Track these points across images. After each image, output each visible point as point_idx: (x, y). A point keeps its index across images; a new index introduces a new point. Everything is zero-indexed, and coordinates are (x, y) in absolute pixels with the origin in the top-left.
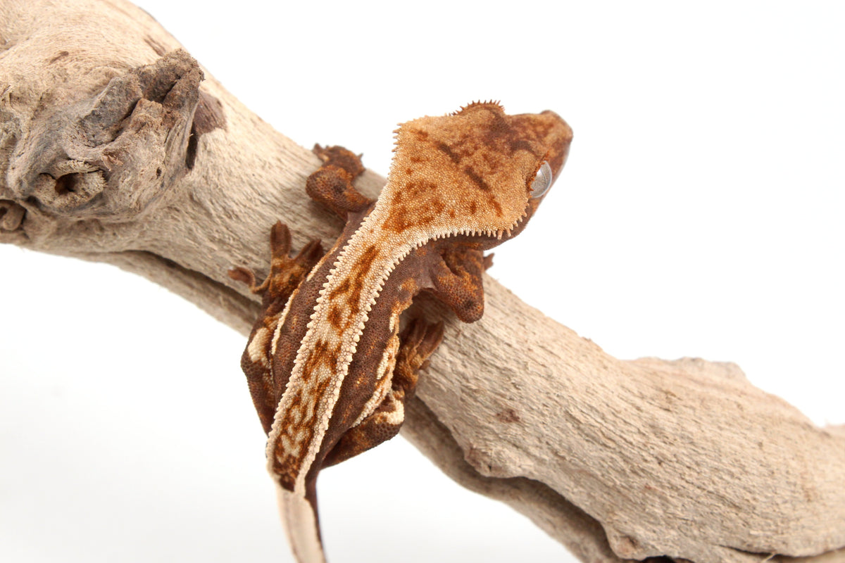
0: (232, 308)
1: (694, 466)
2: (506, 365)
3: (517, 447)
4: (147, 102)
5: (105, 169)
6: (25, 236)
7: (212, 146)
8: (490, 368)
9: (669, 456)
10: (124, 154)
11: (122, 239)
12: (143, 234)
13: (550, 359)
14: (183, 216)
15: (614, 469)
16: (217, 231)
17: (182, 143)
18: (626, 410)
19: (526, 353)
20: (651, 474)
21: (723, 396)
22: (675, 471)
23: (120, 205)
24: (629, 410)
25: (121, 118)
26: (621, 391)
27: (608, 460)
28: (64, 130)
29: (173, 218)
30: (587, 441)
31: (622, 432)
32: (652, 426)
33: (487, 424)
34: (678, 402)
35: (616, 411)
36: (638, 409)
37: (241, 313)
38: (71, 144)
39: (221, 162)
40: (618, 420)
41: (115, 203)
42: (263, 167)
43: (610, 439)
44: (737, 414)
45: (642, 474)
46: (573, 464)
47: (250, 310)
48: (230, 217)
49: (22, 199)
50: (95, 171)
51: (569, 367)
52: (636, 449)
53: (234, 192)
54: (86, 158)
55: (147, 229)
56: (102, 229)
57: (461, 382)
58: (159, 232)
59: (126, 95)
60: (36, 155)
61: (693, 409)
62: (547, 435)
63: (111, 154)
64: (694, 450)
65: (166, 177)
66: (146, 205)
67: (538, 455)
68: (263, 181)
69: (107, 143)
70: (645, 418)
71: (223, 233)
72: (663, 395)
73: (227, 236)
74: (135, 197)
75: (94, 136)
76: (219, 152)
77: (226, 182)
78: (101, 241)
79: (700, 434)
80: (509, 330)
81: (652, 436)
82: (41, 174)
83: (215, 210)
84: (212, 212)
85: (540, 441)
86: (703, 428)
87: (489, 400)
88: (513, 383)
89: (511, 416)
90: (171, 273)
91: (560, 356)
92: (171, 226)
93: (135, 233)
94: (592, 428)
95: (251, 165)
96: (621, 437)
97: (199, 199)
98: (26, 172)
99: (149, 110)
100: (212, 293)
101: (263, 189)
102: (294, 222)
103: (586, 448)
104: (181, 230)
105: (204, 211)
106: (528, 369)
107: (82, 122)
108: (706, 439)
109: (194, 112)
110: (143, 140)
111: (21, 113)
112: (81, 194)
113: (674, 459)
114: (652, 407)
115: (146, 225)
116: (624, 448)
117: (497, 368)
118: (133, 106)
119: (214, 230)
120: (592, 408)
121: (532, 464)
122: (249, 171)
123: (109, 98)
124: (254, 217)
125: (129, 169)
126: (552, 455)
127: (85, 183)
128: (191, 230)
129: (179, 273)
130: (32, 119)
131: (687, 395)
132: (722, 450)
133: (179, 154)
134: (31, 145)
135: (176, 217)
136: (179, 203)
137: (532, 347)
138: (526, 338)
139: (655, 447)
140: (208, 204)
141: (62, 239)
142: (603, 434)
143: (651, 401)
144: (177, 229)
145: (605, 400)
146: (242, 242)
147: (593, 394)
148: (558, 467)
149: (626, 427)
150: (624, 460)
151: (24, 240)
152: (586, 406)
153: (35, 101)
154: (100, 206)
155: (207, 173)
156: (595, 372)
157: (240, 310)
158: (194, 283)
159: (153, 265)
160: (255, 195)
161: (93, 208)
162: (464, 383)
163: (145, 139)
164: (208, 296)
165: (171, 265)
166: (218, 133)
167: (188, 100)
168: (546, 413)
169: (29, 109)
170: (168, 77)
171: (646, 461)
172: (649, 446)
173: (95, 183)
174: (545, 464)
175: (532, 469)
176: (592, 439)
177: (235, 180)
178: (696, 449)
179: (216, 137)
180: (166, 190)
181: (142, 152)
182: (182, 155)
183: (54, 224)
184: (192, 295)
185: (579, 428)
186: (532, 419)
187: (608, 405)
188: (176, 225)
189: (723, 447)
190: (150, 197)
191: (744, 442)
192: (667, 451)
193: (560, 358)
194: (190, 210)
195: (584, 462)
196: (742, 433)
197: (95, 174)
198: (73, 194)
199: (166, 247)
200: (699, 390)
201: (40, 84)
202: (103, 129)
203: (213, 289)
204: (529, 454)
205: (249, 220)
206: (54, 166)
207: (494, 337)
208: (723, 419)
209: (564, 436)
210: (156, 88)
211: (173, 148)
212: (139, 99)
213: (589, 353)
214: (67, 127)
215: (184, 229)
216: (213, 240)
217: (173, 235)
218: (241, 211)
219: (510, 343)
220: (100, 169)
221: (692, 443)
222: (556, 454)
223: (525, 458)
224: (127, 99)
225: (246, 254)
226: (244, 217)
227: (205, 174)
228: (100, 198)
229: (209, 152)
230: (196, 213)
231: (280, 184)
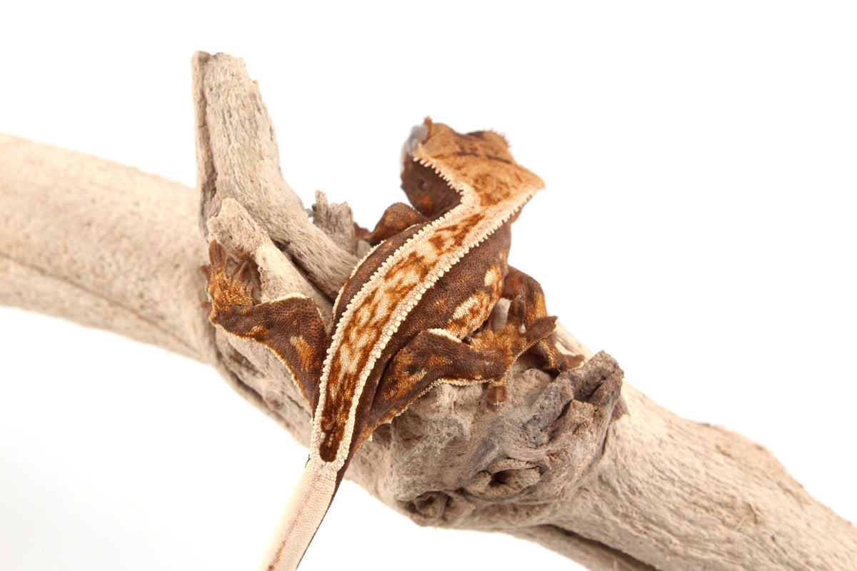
4: (579, 404)
5: (543, 467)
7: (620, 432)
10: (564, 454)
11: (534, 517)
12: (554, 512)
14: (591, 495)
16: (621, 506)
23: (546, 493)
25: (555, 418)
28: (507, 434)
29: (582, 497)
38: (514, 446)
39: (628, 445)
41: (543, 492)
42: (660, 445)
48: (633, 493)
49: (452, 491)
50: (533, 468)
53: (638, 471)
54: (528, 459)
55: (559, 509)
56: (516, 512)
58: (569, 510)
59: (561, 399)
63: (552, 455)
68: (662, 459)
69: (547, 444)
71: (627, 508)
73: (630, 510)
74: (562, 486)
75: (534, 438)
76: (626, 436)
77: (632, 463)
78: (514, 519)
82: (480, 472)
83: (621, 487)
84: (619, 490)
90: (569, 542)
92: (580, 505)
93: (547, 512)
95: (650, 445)
97: (607, 480)
99: (582, 412)
100: (605, 558)
101: (663, 466)
102: (690, 494)
104: (588, 507)
105: (610, 490)
107: (524, 427)
110: (580, 440)
111: (463, 419)
112: (515, 486)
115: (558, 505)
118: (566, 408)
119: (619, 505)
122: (650, 451)
123: (547, 403)
125: (566, 466)
127: (520, 477)
128: (597, 506)
129: (576, 541)
130: (473, 423)
133: (598, 444)
134: (473, 446)
135: (585, 495)
136: (589, 484)
140: (615, 483)
141: (477, 519)
144: (584, 506)
146: (643, 515)
151: (442, 522)
153: (475, 406)
154: (527, 495)
155: (616, 456)
159: (552, 535)
160: (657, 472)
163: (581, 438)
165: (569, 534)
166: (624, 419)
167: (612, 397)
169: (471, 414)
170: (594, 379)
173: (530, 478)
177: (639, 460)
179: (623, 423)
180: (585, 477)
181: (578, 450)
183: (473, 508)
184: (585, 559)
188: (585, 503)
194: (598, 489)
197: (533, 470)
198: (505, 486)
199: (571, 521)
202: (541, 431)
203: (605, 553)
205: (651, 496)
206: (494, 464)
210: (583, 388)
212: (571, 401)
214: (510, 431)
215: (591, 506)
216: (616, 513)
217: (580, 512)
218: (643, 488)
220: (539, 467)
224: (562, 402)
225: (646, 525)
226: (646, 492)
227: (614, 457)
228: (531, 489)
229: (618, 438)
230: (603, 492)
231: (677, 460)
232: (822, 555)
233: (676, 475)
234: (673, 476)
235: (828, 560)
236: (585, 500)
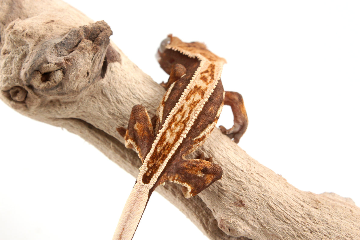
0: (116, 150)
1: (328, 235)
2: (240, 179)
3: (243, 220)
4: (86, 40)
5: (64, 68)
6: (26, 106)
7: (114, 69)
8: (232, 181)
9: (316, 229)
10: (73, 60)
11: (69, 109)
12: (78, 108)
13: (261, 179)
14: (98, 101)
15: (289, 235)
16: (112, 109)
17: (100, 63)
18: (296, 206)
19: (250, 175)
20: (307, 237)
21: (343, 206)
22: (319, 237)
23: (69, 88)
24: (298, 206)
25: (74, 46)
26: (294, 197)
27: (286, 230)
28: (48, 49)
29: (93, 101)
30: (277, 219)
31: (294, 216)
32: (308, 215)
33: (229, 207)
34: (321, 205)
35: (292, 206)
36: (302, 206)
37: (119, 153)
38: (50, 55)
39: (117, 77)
40: (292, 210)
41: (67, 87)
42: (136, 83)
43: (288, 219)
44: (350, 213)
45: (302, 237)
46: (269, 231)
47: (124, 151)
48: (119, 103)
49: (26, 85)
51: (270, 184)
52: (300, 224)
53: (122, 91)
54: (56, 62)
55: (81, 106)
56: (60, 105)
57: (218, 187)
58: (86, 107)
59: (77, 37)
60: (34, 60)
61: (329, 209)
62: (258, 215)
63: (67, 60)
64: (328, 227)
65: (91, 78)
66: (81, 90)
67: (253, 225)
68: (135, 88)
70: (305, 210)
71: (115, 110)
72: (314, 202)
73: (116, 112)
74: (76, 84)
75: (60, 52)
76: (116, 72)
77: (118, 86)
78: (59, 110)
79: (331, 220)
80: (243, 165)
81: (308, 219)
82: (35, 70)
83: (112, 99)
84: (111, 100)
85: (254, 218)
86: (333, 218)
87: (231, 195)
88: (243, 188)
89: (241, 204)
90: (90, 132)
91: (266, 178)
92: (92, 105)
93: (75, 107)
94: (279, 213)
95: (130, 81)
96: (293, 218)
97: (105, 93)
98: (29, 68)
99: (86, 43)
100: (108, 142)
101: (135, 91)
103: (276, 222)
104: (96, 108)
105: (107, 99)
106: (250, 182)
107: (56, 46)
108: (334, 222)
109: (107, 49)
110: (82, 55)
111: (30, 42)
112: (52, 81)
113: (319, 231)
114: (309, 206)
115: (80, 103)
116: (294, 224)
117: (236, 180)
118: (79, 42)
119: (111, 108)
120: (280, 202)
121: (250, 229)
122: (129, 83)
123: (69, 37)
124: (129, 104)
125: (74, 68)
126: (259, 226)
127: (54, 76)
128: (100, 108)
129: (93, 132)
130: (35, 46)
131: (326, 203)
132: (342, 228)
133: (98, 68)
134: (32, 56)
135: (94, 101)
136: (96, 94)
137: (253, 173)
138: (250, 169)
139: (309, 224)
140: (109, 96)
141: (43, 109)
142: (285, 216)
143: (308, 204)
144: (94, 107)
145: (286, 200)
146: (123, 115)
147: (280, 197)
148: (262, 232)
149: (295, 214)
150: (294, 230)
151: (25, 108)
152: (277, 201)
153: (37, 38)
154: (60, 89)
155: (110, 81)
156: (282, 188)
158: (100, 137)
159: (82, 127)
160: (131, 94)
161: (57, 90)
162: (220, 187)
163: (83, 55)
164: (105, 144)
165: (90, 127)
166: (117, 64)
167: (105, 42)
168: (258, 203)
169: (34, 41)
170: (96, 31)
171: (305, 231)
172: (306, 223)
173: (59, 75)
174: (256, 230)
175: (250, 232)
176: (279, 218)
177: (122, 86)
178: (329, 227)
179: (116, 65)
180: (90, 84)
181: (81, 60)
182: (99, 69)
183: (39, 100)
184: (98, 143)
185: (273, 212)
186: (251, 205)
187: (288, 203)
188: (94, 105)
189: (342, 227)
190: (83, 86)
191: (352, 226)
192: (315, 227)
193: (266, 179)
194: (101, 98)
195: (275, 230)
196: (351, 222)
198: (48, 82)
199: (88, 116)
200: (332, 202)
201: (40, 31)
202: (65, 50)
203: (108, 140)
204: (248, 224)
205: (127, 105)
206: (42, 66)
207: (236, 166)
208: (343, 215)
209: (266, 216)
210: (91, 37)
211: (95, 64)
212: (82, 39)
213: (280, 180)
214: (49, 48)
215: (97, 107)
216: (110, 114)
217: (92, 110)
218: (124, 100)
219: (243, 170)
220: (61, 68)
221: (327, 224)
222: (261, 225)
223: (247, 226)
224: (77, 38)
225: (124, 121)
226: (125, 103)
227: (109, 81)
228: (61, 85)
229: (112, 72)
230: (104, 100)
231: (143, 91)
232: (211, 146)
234: (139, 97)
235: (214, 149)
236: (93, 103)
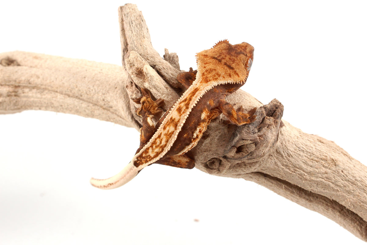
4: (268, 117)
5: (257, 142)
6: (219, 170)
7: (283, 132)
10: (264, 136)
11: (253, 168)
12: (260, 165)
14: (274, 158)
16: (285, 162)
23: (258, 155)
25: (260, 123)
37: (289, 190)
38: (245, 134)
39: (286, 138)
41: (256, 154)
42: (297, 138)
48: (289, 157)
49: (222, 157)
53: (291, 147)
54: (251, 139)
55: (262, 164)
56: (245, 165)
58: (266, 164)
59: (261, 116)
63: (260, 136)
66: (266, 154)
68: (299, 143)
69: (258, 132)
71: (287, 162)
73: (288, 163)
74: (264, 151)
75: (252, 131)
76: (285, 134)
77: (288, 145)
78: (245, 169)
82: (232, 146)
84: (284, 155)
90: (266, 179)
92: (270, 162)
93: (257, 166)
95: (294, 138)
97: (279, 151)
99: (270, 120)
100: (279, 185)
101: (299, 145)
102: (310, 156)
104: (273, 163)
105: (280, 155)
112: (246, 152)
115: (262, 162)
118: (264, 119)
119: (284, 161)
122: (294, 140)
125: (265, 141)
127: (247, 148)
128: (276, 162)
129: (268, 179)
135: (271, 158)
136: (273, 153)
146: (293, 165)
151: (218, 172)
154: (250, 156)
157: (289, 189)
158: (273, 182)
159: (259, 177)
160: (297, 148)
161: (248, 157)
163: (270, 130)
165: (265, 176)
167: (280, 115)
170: (273, 108)
173: (252, 148)
177: (291, 143)
179: (284, 129)
181: (269, 134)
183: (230, 165)
188: (271, 161)
190: (267, 151)
194: (276, 155)
197: (253, 144)
198: (242, 152)
199: (266, 169)
202: (255, 128)
203: (279, 183)
205: (296, 157)
206: (238, 143)
210: (269, 113)
212: (265, 117)
215: (274, 163)
216: (283, 165)
217: (270, 165)
218: (293, 154)
220: (255, 142)
225: (295, 169)
226: (294, 156)
227: (281, 142)
228: (252, 153)
229: (282, 135)
230: (278, 157)
231: (304, 144)
233: (304, 149)
234: (303, 149)
236: (271, 160)
